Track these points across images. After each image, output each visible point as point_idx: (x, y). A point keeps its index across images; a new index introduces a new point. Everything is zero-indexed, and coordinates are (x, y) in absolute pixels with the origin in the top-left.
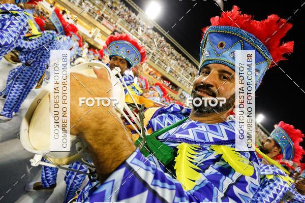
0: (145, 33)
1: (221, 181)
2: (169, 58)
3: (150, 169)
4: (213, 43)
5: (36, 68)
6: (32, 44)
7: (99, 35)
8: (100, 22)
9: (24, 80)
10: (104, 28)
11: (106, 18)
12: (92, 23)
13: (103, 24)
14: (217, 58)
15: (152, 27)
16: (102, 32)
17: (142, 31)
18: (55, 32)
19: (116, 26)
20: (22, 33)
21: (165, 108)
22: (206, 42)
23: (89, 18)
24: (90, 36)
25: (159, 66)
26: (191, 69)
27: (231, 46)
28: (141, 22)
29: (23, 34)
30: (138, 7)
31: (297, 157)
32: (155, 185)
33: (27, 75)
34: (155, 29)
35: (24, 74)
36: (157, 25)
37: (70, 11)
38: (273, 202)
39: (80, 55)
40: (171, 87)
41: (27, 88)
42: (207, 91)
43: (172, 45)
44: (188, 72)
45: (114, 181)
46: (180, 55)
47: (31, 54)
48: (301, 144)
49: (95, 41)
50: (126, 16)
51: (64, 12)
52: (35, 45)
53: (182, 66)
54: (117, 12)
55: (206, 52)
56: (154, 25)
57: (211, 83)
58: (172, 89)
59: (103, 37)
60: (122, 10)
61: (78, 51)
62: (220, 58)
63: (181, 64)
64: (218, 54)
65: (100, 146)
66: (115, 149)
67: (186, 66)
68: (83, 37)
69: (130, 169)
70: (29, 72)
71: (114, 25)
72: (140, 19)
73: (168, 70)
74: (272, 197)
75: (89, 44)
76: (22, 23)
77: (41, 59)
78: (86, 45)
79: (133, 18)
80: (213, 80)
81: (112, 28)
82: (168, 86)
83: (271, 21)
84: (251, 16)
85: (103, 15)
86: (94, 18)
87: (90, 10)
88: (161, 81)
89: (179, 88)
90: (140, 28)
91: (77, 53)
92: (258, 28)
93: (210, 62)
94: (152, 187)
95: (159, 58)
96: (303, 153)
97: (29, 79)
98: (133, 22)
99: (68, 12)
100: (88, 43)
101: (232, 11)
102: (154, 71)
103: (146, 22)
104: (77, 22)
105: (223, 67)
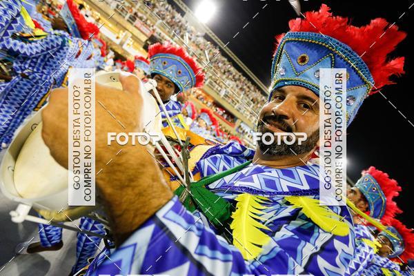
0: (194, 42)
1: (299, 248)
2: (224, 77)
3: (194, 228)
4: (292, 56)
5: (37, 82)
6: (31, 48)
7: (130, 41)
8: (132, 24)
9: (18, 98)
10: (136, 32)
11: (141, 18)
12: (121, 25)
13: (135, 27)
14: (296, 78)
15: (204, 34)
16: (134, 38)
17: (190, 39)
18: (67, 34)
19: (154, 30)
20: (10, 28)
21: (221, 147)
22: (281, 54)
23: (116, 17)
24: (118, 42)
25: (210, 87)
26: (254, 93)
27: (316, 62)
28: (189, 27)
29: (13, 29)
30: (185, 5)
31: (387, 215)
32: (201, 254)
33: (23, 91)
34: (207, 37)
35: (19, 89)
36: (211, 31)
37: (90, 5)
38: (354, 274)
39: (101, 67)
40: (225, 116)
41: (22, 110)
42: (280, 125)
43: (230, 60)
44: (249, 98)
45: (135, 245)
46: (240, 74)
47: (29, 62)
48: (395, 199)
49: (123, 49)
50: (168, 17)
51: (82, 6)
52: (35, 50)
53: (242, 89)
54: (156, 10)
55: (281, 69)
56: (206, 31)
57: (286, 114)
58: (227, 119)
59: (135, 44)
60: (163, 9)
61: (100, 62)
62: (300, 78)
63: (240, 86)
64: (298, 73)
65: (117, 189)
66: (140, 194)
67: (247, 90)
68: (107, 43)
69: (161, 227)
70: (25, 87)
71: (151, 28)
72: (187, 22)
73: (223, 93)
74: (354, 267)
75: (116, 53)
76: (10, 12)
77: (44, 71)
78: (111, 54)
79: (178, 21)
80: (288, 110)
81: (148, 33)
82: (222, 115)
83: (376, 28)
84: (347, 19)
85: (136, 14)
86: (124, 17)
87: (118, 6)
88: (213, 108)
89: (237, 118)
90: (187, 34)
91: (98, 64)
92: (356, 37)
93: (286, 83)
94: (196, 257)
95: (211, 77)
96: (397, 211)
97: (25, 97)
98: (178, 26)
99: (87, 7)
100: (114, 51)
101: (320, 11)
102: (204, 95)
103: (196, 27)
104: (100, 21)
105: (304, 91)
